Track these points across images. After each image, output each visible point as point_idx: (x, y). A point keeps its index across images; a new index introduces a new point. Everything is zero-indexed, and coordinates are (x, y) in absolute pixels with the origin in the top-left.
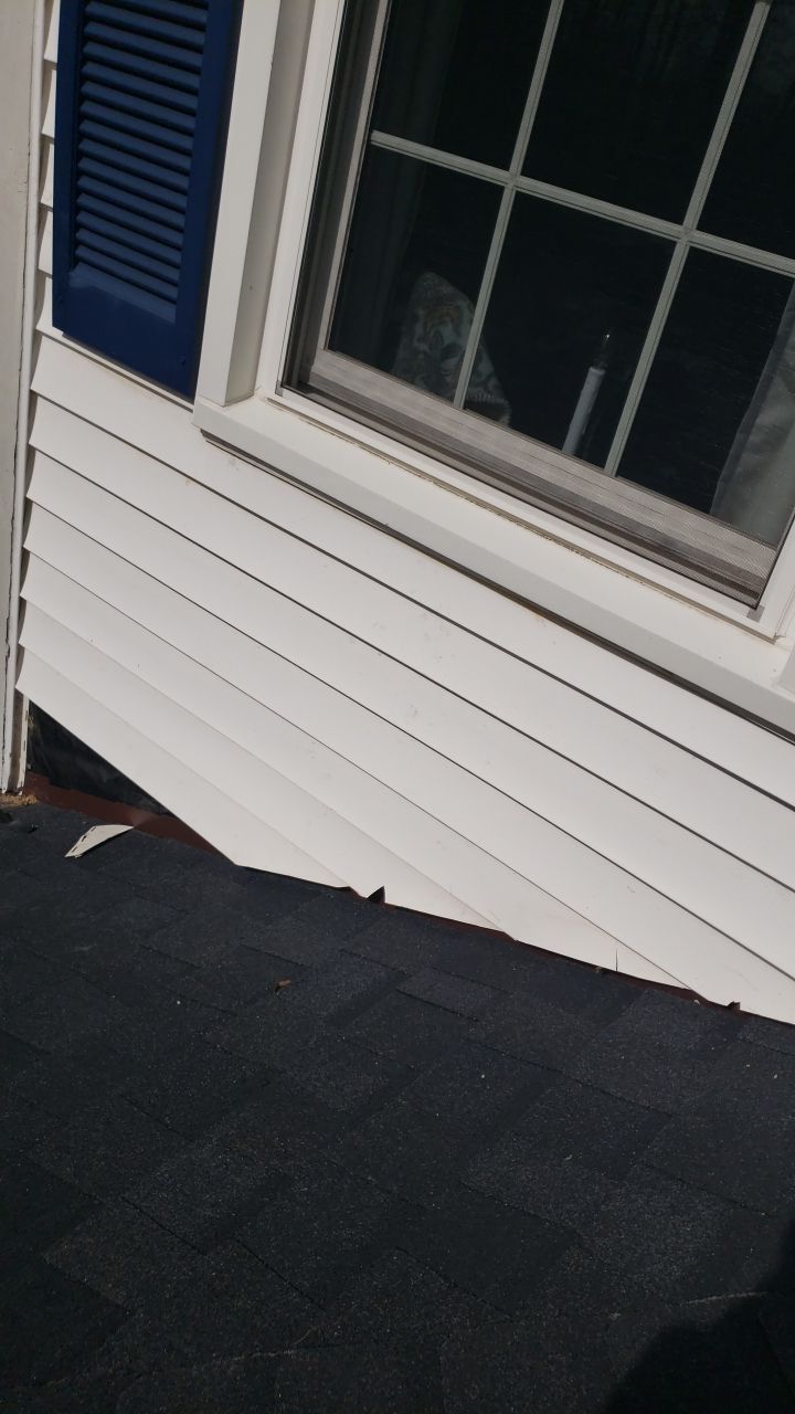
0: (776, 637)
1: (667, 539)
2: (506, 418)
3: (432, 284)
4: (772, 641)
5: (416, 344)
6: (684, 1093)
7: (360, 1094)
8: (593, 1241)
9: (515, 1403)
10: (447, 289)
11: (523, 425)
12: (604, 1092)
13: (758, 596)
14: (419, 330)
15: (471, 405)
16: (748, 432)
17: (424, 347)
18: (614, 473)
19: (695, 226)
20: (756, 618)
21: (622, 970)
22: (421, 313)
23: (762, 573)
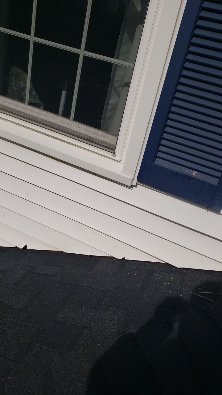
0: (120, 161)
1: (90, 137)
2: (42, 107)
3: (15, 70)
4: (119, 162)
5: (13, 88)
6: (113, 284)
7: (24, 303)
8: (91, 327)
9: (73, 374)
10: (20, 71)
11: (47, 109)
12: (92, 288)
13: (114, 150)
14: (13, 83)
15: (30, 104)
16: (107, 105)
17: (16, 88)
18: (73, 120)
19: (84, 50)
20: (115, 156)
21: (94, 255)
22: (13, 78)
23: (115, 143)
